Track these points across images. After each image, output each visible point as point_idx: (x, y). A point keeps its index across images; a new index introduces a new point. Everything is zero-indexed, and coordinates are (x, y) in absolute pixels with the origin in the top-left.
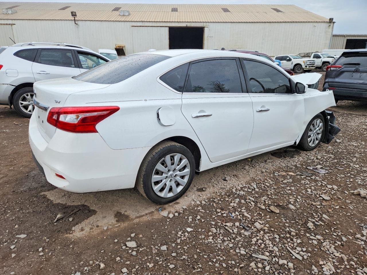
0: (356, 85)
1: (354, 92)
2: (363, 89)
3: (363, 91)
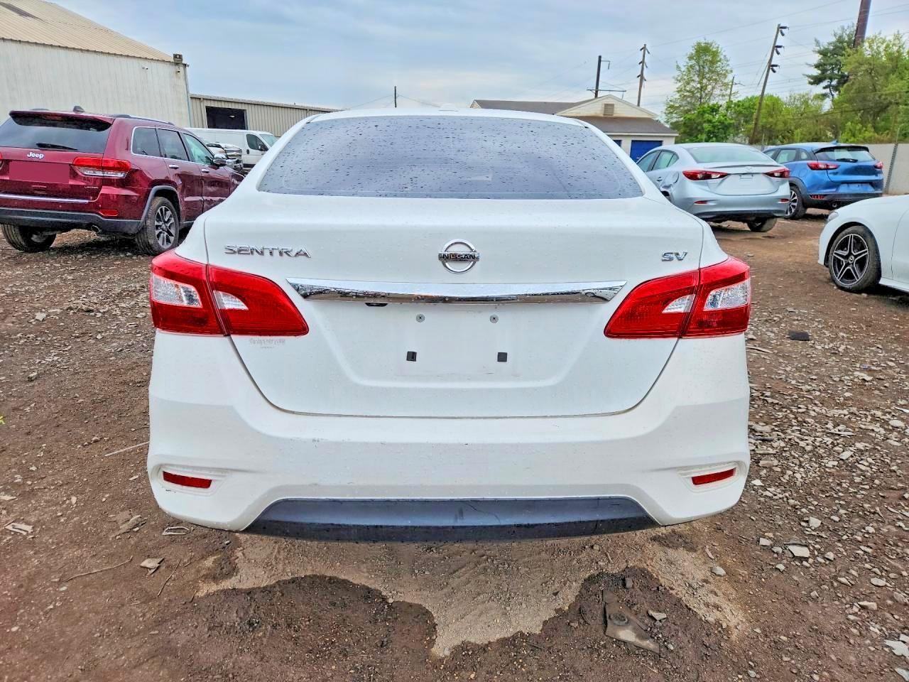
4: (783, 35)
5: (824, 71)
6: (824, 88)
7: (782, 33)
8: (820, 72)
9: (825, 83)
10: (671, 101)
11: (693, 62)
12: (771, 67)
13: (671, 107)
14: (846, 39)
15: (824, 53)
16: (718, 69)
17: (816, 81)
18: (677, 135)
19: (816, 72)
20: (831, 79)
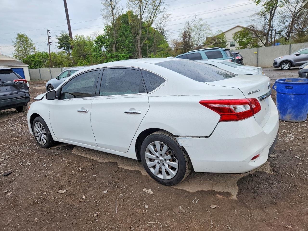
0: (6, 96)
1: (9, 101)
2: (13, 98)
3: (15, 99)
4: (50, 33)
5: (61, 45)
6: (63, 50)
7: (49, 32)
8: (60, 45)
9: (63, 48)
10: (15, 54)
11: (19, 40)
12: (50, 43)
13: (15, 56)
14: (65, 35)
15: (59, 39)
16: (29, 43)
17: (60, 47)
18: (28, 65)
19: (59, 45)
20: (64, 47)
